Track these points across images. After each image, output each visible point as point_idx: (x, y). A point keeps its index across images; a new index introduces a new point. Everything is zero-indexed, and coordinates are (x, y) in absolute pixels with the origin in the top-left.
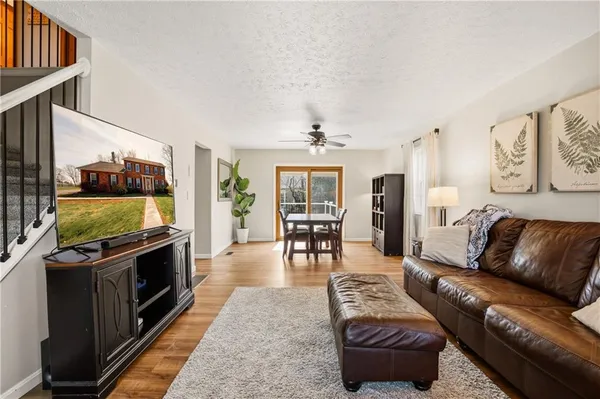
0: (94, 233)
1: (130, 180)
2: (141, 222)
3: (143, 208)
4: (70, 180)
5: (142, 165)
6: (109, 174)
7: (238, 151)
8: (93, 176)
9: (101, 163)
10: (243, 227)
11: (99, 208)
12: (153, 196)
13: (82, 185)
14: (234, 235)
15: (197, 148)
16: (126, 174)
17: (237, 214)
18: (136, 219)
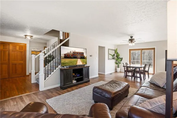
0: (66, 64)
1: (74, 56)
2: (77, 63)
3: (77, 61)
4: (62, 56)
5: (77, 53)
6: (69, 55)
7: (118, 46)
8: (66, 55)
9: (68, 53)
10: (118, 67)
11: (67, 60)
12: (80, 59)
13: (64, 57)
14: (116, 69)
15: (99, 47)
16: (73, 55)
17: (116, 63)
18: (75, 63)
